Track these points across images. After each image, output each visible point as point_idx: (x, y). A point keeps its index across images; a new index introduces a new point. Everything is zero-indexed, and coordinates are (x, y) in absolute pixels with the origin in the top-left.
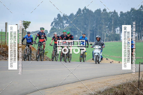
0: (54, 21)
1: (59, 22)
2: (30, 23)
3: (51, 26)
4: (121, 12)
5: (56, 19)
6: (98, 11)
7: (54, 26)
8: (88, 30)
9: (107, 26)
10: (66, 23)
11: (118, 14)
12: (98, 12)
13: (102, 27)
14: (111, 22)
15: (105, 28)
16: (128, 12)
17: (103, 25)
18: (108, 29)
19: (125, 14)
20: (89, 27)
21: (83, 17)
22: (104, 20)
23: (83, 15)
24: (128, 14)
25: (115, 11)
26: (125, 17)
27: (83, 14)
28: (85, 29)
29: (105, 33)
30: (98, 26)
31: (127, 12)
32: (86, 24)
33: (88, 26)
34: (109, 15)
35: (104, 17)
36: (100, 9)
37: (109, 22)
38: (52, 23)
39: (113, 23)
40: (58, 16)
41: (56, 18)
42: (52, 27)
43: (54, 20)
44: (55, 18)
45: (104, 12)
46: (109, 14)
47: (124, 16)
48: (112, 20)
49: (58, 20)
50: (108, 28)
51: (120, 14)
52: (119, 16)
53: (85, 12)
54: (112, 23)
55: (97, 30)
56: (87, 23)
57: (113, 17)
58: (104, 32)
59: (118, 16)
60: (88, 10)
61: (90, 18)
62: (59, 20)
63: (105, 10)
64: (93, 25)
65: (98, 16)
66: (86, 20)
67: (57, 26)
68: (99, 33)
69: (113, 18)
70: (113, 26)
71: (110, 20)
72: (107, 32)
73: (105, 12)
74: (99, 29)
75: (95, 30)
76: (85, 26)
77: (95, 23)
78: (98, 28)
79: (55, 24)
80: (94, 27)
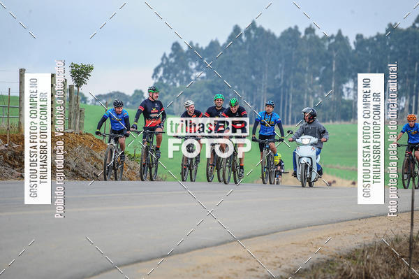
0: (162, 65)
1: (176, 65)
2: (91, 69)
3: (153, 77)
4: (359, 37)
5: (166, 58)
6: (292, 34)
7: (161, 79)
8: (263, 91)
9: (317, 79)
10: (198, 69)
11: (348, 43)
12: (290, 35)
13: (303, 81)
14: (330, 66)
15: (311, 82)
16: (378, 36)
17: (306, 75)
18: (321, 86)
19: (371, 41)
20: (263, 80)
21: (247, 52)
22: (308, 60)
23: (248, 47)
24: (379, 43)
25: (340, 33)
26: (370, 52)
27: (246, 43)
28: (254, 87)
29: (311, 97)
30: (291, 77)
31: (376, 37)
32: (254, 73)
33: (261, 77)
34: (324, 46)
35: (308, 51)
36: (296, 27)
37: (324, 65)
38: (157, 70)
39: (334, 69)
40: (173, 49)
41: (167, 56)
42: (157, 81)
43: (162, 59)
44: (165, 55)
45: (308, 36)
46: (322, 42)
47: (367, 49)
48: (331, 58)
49: (172, 60)
50: (320, 82)
51: (354, 43)
52: (353, 47)
53: (253, 36)
54: (332, 68)
55: (287, 90)
56: (258, 69)
57: (334, 51)
58: (309, 94)
59: (351, 47)
60: (261, 30)
61: (268, 53)
62: (176, 59)
63: (310, 30)
64: (277, 73)
65: (289, 48)
66: (256, 60)
67: (170, 77)
68: (293, 97)
69: (335, 55)
70: (333, 78)
71: (325, 58)
72: (316, 95)
73: (311, 37)
74: (294, 87)
75: (282, 89)
76: (253, 77)
77: (281, 70)
78: (292, 83)
79: (164, 73)
80: (279, 80)
